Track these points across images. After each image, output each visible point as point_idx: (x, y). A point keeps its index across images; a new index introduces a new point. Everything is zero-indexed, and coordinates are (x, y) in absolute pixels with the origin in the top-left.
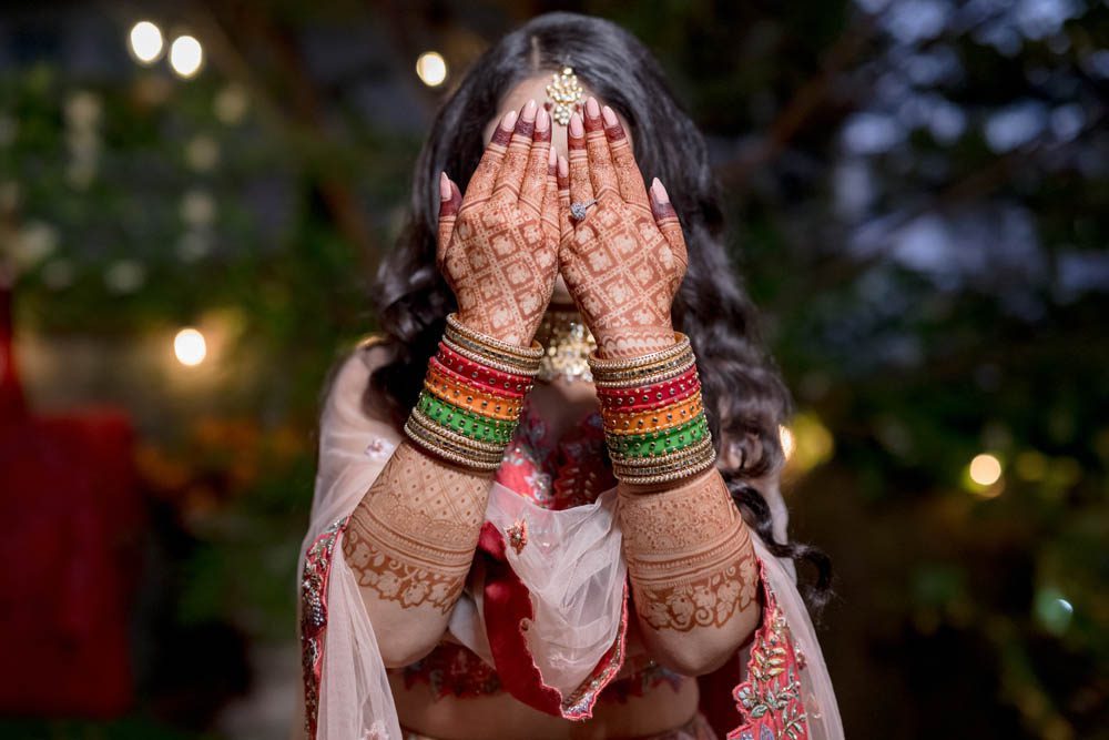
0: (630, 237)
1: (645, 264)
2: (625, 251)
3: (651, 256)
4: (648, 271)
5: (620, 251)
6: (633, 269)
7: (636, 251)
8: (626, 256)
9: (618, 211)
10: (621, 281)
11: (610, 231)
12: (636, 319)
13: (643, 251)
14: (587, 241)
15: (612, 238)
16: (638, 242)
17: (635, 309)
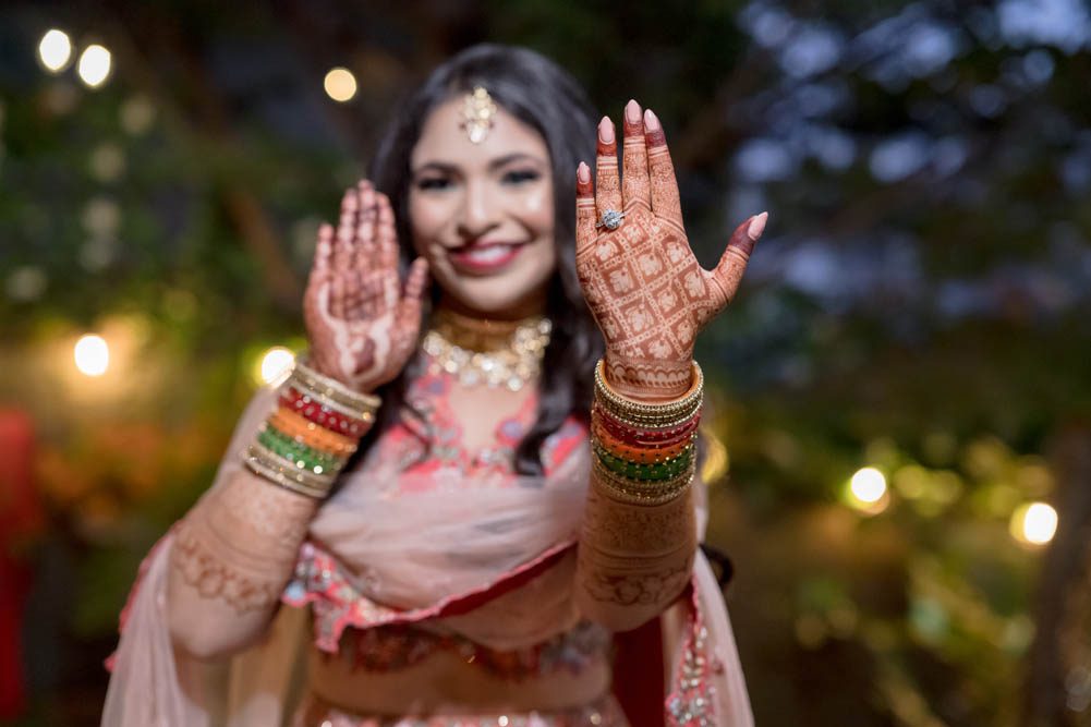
0: (655, 258)
1: (669, 288)
2: (648, 273)
3: (677, 281)
4: (671, 298)
5: (643, 273)
6: (655, 294)
7: (660, 274)
8: (649, 279)
9: (645, 227)
10: (642, 307)
11: (635, 249)
12: (651, 351)
13: (668, 274)
14: (610, 258)
15: (637, 257)
16: (664, 265)
17: (652, 339)
